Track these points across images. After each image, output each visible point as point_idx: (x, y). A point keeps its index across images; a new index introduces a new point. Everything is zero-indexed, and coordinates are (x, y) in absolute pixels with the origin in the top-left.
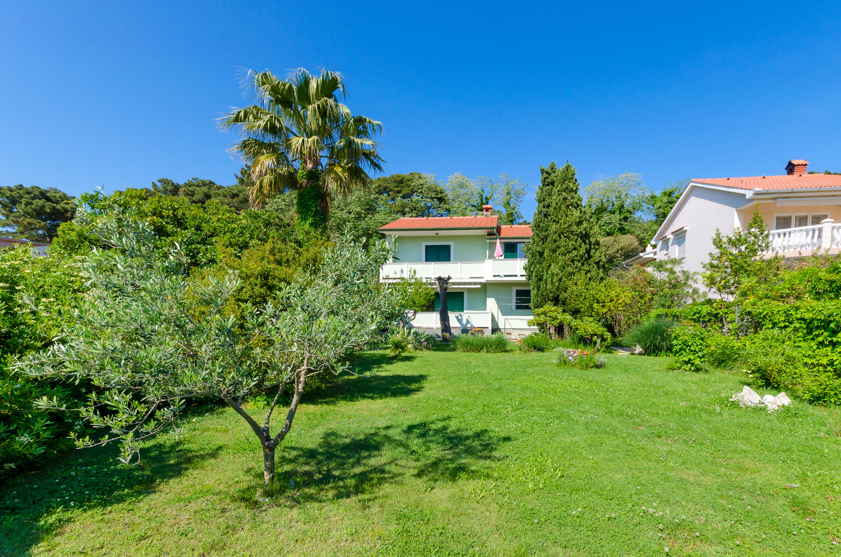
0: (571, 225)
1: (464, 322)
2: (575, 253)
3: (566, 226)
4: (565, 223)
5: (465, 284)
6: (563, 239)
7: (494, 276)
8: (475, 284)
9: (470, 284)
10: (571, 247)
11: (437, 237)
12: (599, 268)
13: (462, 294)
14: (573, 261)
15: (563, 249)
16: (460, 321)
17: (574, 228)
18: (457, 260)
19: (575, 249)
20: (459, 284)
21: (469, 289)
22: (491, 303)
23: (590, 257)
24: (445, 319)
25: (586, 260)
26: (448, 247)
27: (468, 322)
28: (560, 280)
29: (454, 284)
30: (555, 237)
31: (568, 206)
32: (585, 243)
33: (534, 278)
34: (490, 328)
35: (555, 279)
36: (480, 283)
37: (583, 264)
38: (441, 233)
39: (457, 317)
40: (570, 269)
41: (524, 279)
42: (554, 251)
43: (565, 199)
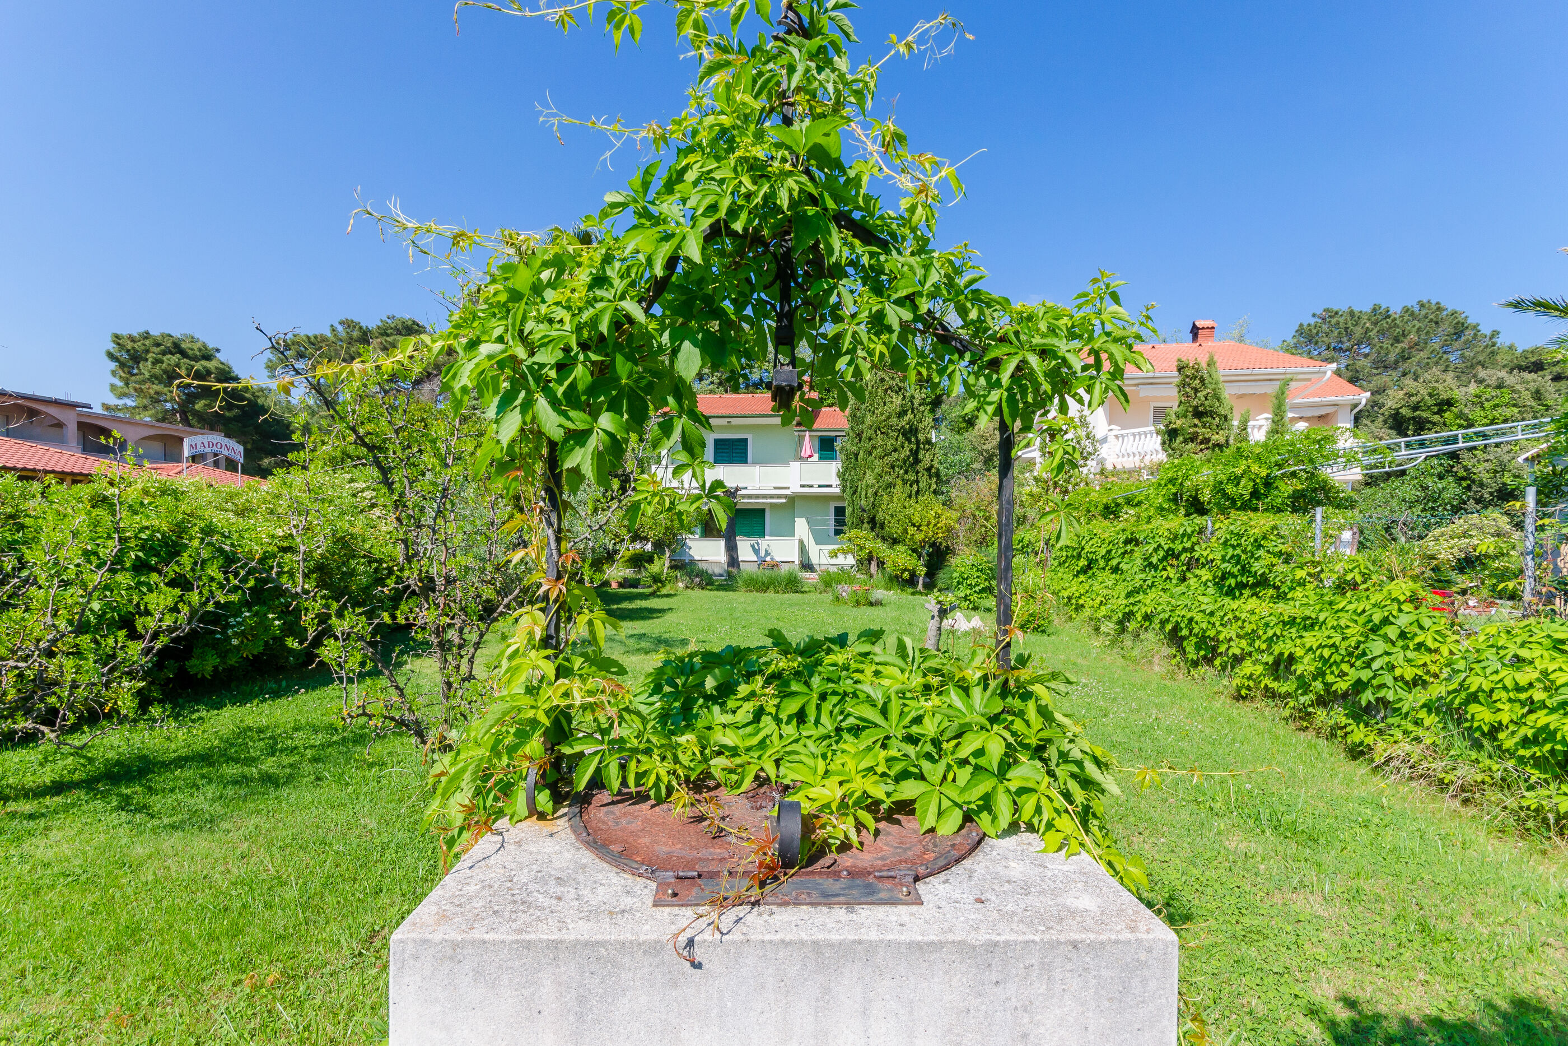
0: (889, 418)
1: (762, 554)
2: (895, 455)
3: (883, 418)
4: (882, 414)
5: (765, 496)
6: (880, 436)
7: (802, 486)
8: (779, 497)
9: (772, 497)
10: (890, 448)
11: (729, 427)
12: (930, 477)
13: (763, 510)
14: (893, 467)
15: (880, 450)
16: (756, 552)
17: (894, 421)
18: (757, 462)
19: (895, 450)
20: (757, 496)
21: (772, 505)
22: (801, 526)
23: (917, 461)
24: (731, 549)
25: (911, 465)
26: (745, 441)
27: (767, 554)
28: (876, 494)
29: (744, 496)
30: (870, 432)
31: (886, 390)
32: (910, 442)
33: (849, 491)
34: (797, 562)
35: (870, 492)
36: (786, 496)
37: (906, 472)
38: (735, 421)
39: (753, 546)
40: (888, 479)
41: (838, 490)
42: (870, 453)
43: (882, 380)
